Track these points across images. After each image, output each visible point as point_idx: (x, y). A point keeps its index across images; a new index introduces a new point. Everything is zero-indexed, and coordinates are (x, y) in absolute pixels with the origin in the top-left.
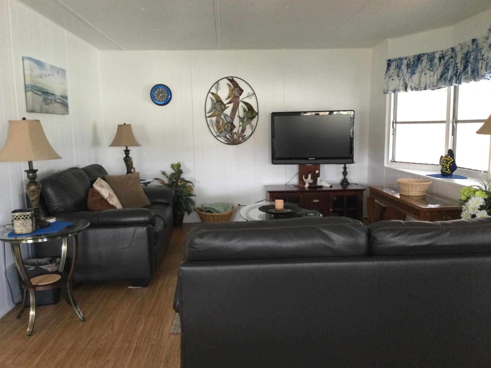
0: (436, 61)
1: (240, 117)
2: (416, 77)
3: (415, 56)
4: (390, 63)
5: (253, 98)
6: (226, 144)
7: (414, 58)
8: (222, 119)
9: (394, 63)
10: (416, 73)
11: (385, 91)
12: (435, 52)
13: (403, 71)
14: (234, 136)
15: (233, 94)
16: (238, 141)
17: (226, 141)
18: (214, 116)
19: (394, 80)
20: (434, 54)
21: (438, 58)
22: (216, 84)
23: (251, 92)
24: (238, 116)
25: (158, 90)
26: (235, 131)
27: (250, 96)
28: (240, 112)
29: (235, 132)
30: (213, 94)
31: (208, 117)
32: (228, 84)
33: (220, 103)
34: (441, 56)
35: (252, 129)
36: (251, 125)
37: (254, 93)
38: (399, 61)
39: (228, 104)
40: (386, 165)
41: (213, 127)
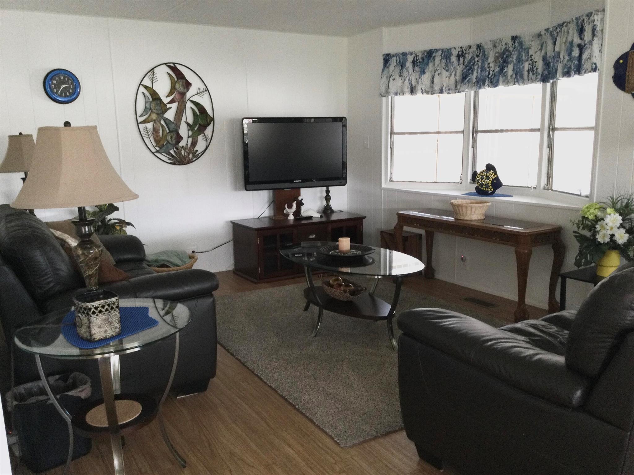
0: (454, 59)
1: (188, 124)
2: (426, 78)
3: (425, 51)
4: (389, 58)
5: (206, 95)
6: (170, 163)
7: (423, 54)
8: (162, 126)
9: (395, 58)
10: (426, 73)
11: (382, 94)
12: (452, 48)
13: (408, 69)
14: (181, 152)
15: (177, 90)
16: (187, 159)
17: (169, 159)
18: (150, 122)
19: (395, 81)
20: (451, 51)
21: (456, 55)
22: (150, 72)
23: (202, 87)
24: (185, 122)
25: (57, 79)
26: (182, 144)
27: (201, 93)
28: (188, 116)
29: (183, 146)
30: (146, 87)
31: (141, 123)
32: (168, 74)
33: (159, 102)
34: (460, 53)
35: (207, 141)
36: (205, 135)
37: (206, 89)
38: (401, 56)
39: (169, 103)
40: (384, 186)
41: (149, 138)
